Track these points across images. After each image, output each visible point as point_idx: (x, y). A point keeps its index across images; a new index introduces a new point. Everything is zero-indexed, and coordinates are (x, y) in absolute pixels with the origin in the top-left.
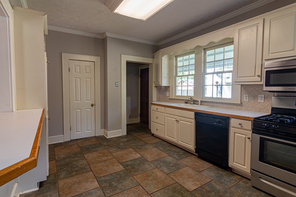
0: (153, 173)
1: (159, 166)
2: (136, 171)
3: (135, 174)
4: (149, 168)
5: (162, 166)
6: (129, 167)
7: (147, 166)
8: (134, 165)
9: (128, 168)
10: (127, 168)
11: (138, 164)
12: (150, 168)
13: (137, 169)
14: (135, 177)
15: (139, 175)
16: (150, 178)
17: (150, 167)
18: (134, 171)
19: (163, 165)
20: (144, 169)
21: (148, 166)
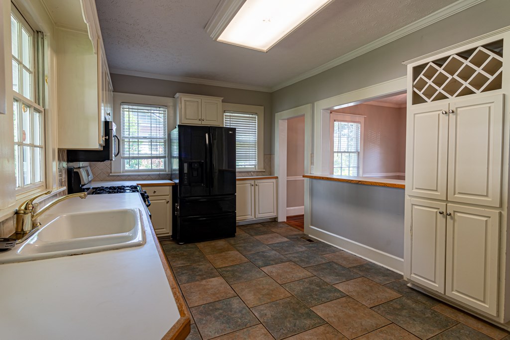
0: (260, 299)
1: (244, 311)
2: (289, 303)
3: (288, 299)
4: (265, 308)
5: (237, 310)
6: (302, 311)
7: (269, 313)
8: (293, 315)
9: (304, 309)
10: (307, 310)
11: (286, 317)
12: (262, 308)
13: (287, 307)
14: (290, 295)
15: (282, 296)
16: (265, 291)
17: (261, 310)
18: (292, 303)
19: (235, 312)
20: (274, 306)
21: (265, 312)
